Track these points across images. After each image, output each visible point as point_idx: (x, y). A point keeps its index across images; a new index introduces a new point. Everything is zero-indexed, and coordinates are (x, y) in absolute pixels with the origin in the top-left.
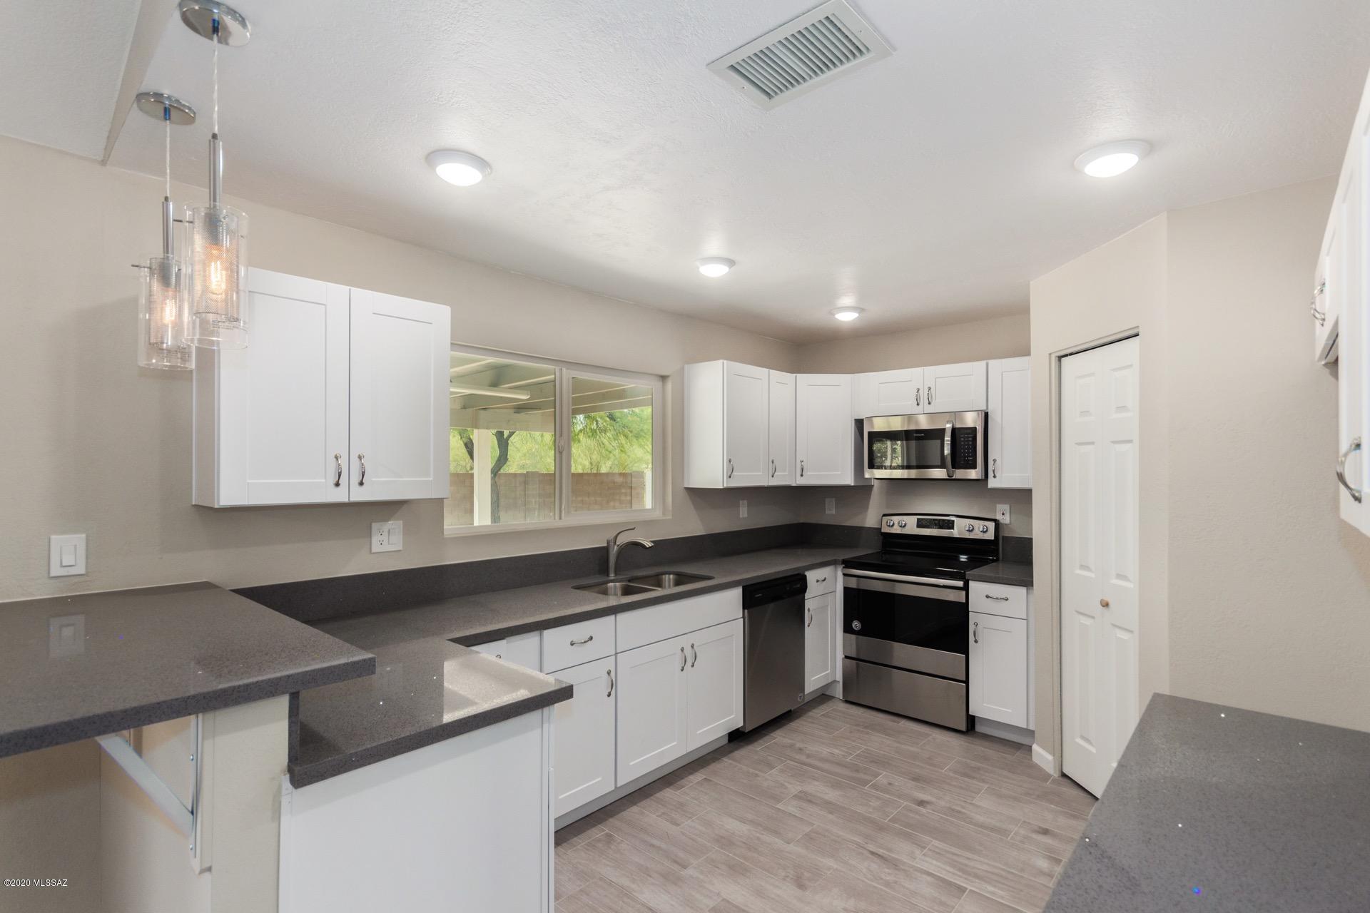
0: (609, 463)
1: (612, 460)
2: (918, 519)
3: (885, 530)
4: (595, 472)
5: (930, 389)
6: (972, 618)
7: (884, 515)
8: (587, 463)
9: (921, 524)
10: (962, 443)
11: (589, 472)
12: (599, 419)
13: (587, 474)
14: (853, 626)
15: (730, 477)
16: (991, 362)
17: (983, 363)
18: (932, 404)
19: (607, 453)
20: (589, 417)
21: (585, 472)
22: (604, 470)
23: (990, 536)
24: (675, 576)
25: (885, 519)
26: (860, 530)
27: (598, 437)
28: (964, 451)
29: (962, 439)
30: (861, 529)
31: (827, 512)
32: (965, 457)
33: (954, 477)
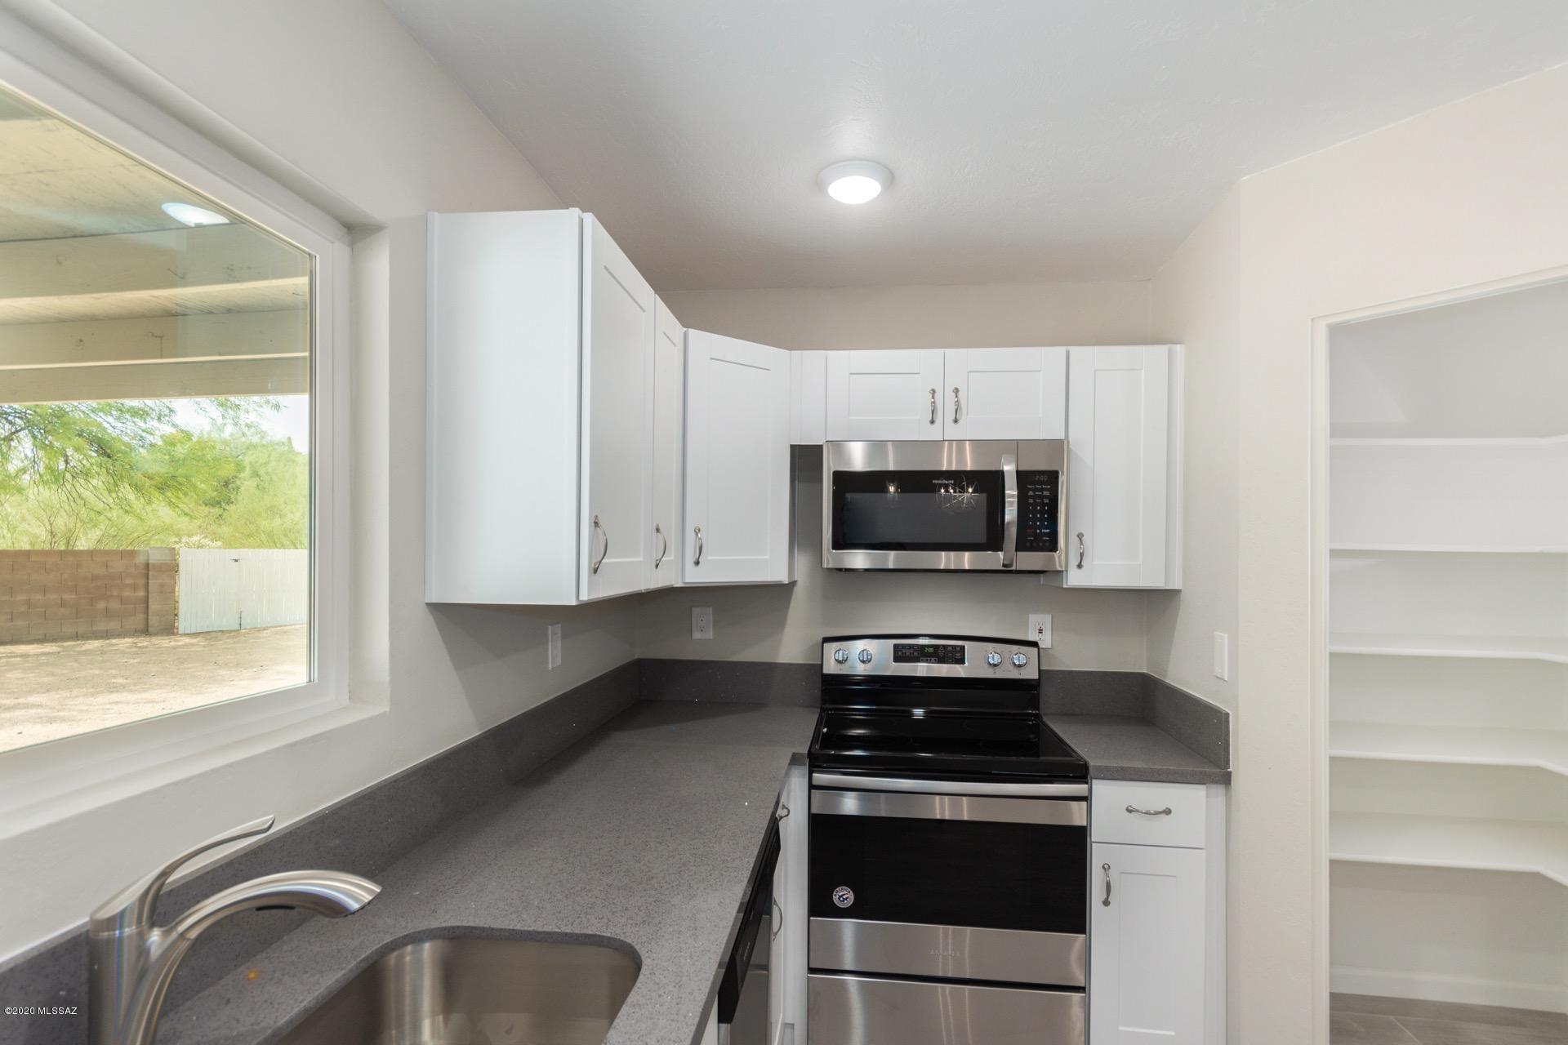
0: (95, 534)
1: (102, 527)
2: (896, 646)
3: (831, 667)
4: (63, 548)
5: (956, 391)
6: (1098, 856)
7: (827, 640)
8: (42, 533)
9: (901, 655)
10: (1031, 501)
11: (47, 547)
12: (70, 452)
13: (43, 553)
14: (835, 899)
15: (596, 571)
16: (1076, 352)
17: (1059, 352)
18: (960, 422)
19: (92, 514)
20: (47, 447)
21: (37, 547)
22: (82, 544)
23: (1031, 673)
24: (439, 943)
25: (831, 648)
26: (767, 670)
27: (69, 486)
28: (1035, 516)
29: (1031, 493)
30: (771, 667)
31: (697, 635)
32: (1035, 527)
33: (1014, 568)
